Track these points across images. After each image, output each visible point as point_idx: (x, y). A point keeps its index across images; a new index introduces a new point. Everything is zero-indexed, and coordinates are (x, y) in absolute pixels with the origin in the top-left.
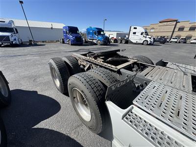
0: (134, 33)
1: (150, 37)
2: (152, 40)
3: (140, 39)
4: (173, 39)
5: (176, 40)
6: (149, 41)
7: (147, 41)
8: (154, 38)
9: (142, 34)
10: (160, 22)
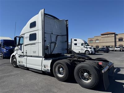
0: (76, 44)
1: (90, 47)
2: (93, 50)
3: (82, 49)
4: (116, 48)
5: (119, 49)
6: (90, 51)
7: (88, 51)
8: (94, 49)
9: (82, 45)
10: (102, 35)
